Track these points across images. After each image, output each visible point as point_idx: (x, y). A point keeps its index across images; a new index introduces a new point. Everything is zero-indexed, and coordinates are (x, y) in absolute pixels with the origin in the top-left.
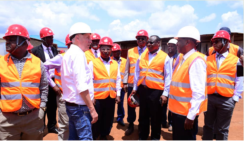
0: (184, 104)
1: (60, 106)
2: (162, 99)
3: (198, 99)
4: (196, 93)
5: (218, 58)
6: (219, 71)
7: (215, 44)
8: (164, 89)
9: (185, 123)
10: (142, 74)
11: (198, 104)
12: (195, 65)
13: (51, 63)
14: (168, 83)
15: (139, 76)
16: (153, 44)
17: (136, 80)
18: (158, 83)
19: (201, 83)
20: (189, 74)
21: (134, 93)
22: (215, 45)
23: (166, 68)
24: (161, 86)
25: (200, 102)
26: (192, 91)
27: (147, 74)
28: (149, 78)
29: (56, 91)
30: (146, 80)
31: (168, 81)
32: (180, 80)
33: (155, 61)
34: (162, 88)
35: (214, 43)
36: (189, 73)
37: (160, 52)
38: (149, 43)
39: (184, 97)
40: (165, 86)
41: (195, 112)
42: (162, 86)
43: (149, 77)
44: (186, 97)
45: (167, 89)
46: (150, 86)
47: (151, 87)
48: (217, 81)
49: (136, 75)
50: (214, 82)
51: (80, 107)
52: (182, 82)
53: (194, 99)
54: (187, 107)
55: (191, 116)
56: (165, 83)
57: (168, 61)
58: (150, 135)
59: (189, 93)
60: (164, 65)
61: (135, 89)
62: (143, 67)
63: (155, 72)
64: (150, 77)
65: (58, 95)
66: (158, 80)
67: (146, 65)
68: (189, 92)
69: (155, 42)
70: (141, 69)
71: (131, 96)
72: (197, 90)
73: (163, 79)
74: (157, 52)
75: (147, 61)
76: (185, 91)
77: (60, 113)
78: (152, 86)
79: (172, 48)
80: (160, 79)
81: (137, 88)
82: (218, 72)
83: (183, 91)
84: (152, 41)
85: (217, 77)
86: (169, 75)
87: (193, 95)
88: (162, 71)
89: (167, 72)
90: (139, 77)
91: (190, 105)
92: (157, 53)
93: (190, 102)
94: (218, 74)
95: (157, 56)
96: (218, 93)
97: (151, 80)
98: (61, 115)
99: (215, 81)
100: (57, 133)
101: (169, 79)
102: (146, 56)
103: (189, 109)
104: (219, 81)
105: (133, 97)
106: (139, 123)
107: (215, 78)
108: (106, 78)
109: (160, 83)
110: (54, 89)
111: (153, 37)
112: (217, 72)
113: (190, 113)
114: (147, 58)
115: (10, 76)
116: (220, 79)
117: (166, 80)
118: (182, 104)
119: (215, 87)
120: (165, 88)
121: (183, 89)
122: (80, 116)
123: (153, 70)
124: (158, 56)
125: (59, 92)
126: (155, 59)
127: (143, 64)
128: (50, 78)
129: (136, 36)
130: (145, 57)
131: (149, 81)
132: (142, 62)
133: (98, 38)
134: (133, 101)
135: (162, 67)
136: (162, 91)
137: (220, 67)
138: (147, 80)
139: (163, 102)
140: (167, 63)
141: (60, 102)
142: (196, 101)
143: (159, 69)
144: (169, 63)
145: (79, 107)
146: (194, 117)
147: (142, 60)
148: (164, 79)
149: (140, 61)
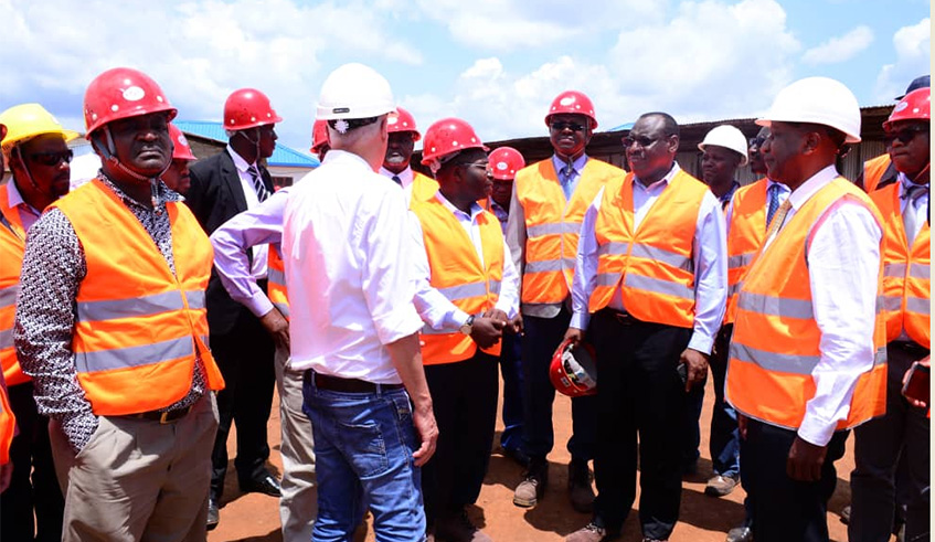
0: (791, 384)
1: (288, 390)
2: (686, 362)
3: (843, 363)
4: (836, 338)
5: (911, 201)
6: (913, 250)
7: (898, 146)
8: (695, 322)
9: (791, 455)
10: (609, 267)
11: (844, 383)
12: (835, 230)
13: (256, 223)
14: (710, 299)
15: (594, 273)
16: (649, 147)
17: (581, 289)
18: (671, 299)
19: (859, 301)
20: (807, 264)
21: (573, 339)
22: (899, 150)
23: (703, 240)
24: (683, 313)
25: (854, 377)
26: (820, 333)
27: (630, 263)
28: (636, 282)
29: (275, 329)
30: (626, 289)
31: (714, 291)
32: (773, 288)
33: (659, 213)
34: (687, 322)
35: (896, 142)
36: (809, 259)
37: (677, 176)
38: (636, 143)
39: (789, 356)
40: (701, 312)
41: (830, 414)
42: (688, 314)
43: (638, 278)
44: (798, 353)
45: (708, 324)
46: (638, 312)
47: (646, 314)
48: (907, 289)
49: (584, 268)
50: (897, 296)
51: (383, 394)
52: (780, 295)
53: (830, 361)
54: (801, 396)
55: (813, 431)
56: (701, 301)
57: (709, 215)
58: (636, 505)
59: (810, 340)
60: (695, 230)
61: (577, 323)
62: (613, 238)
63: (660, 259)
64: (643, 276)
65: (280, 347)
66: (673, 289)
67: (624, 230)
68: (808, 335)
69: (660, 140)
70: (603, 244)
71: (565, 350)
72: (839, 326)
73: (690, 282)
74: (666, 178)
75: (626, 214)
76: (790, 331)
77: (289, 415)
78: (649, 313)
79: (719, 164)
80: (681, 285)
81: (586, 321)
82: (909, 254)
83: (784, 329)
84: (647, 132)
85: (908, 276)
86: (715, 268)
87: (825, 345)
88: (687, 253)
89: (707, 257)
90: (595, 276)
91: (811, 385)
92: (665, 181)
93: (814, 373)
94: (910, 262)
95: (666, 192)
96: (915, 339)
97: (644, 291)
98: (293, 427)
99: (899, 291)
100: (277, 493)
101: (715, 284)
102: (623, 192)
103: (809, 402)
104: (915, 290)
105: (570, 355)
106: (570, 454)
107: (899, 282)
108: (477, 277)
109: (678, 301)
110: (265, 321)
111: (651, 120)
112: (905, 254)
113: (809, 416)
114: (626, 202)
115: (142, 273)
116: (919, 286)
117: (701, 289)
118: (783, 381)
119: (899, 316)
120: (700, 320)
121: (784, 321)
122: (382, 427)
123: (653, 250)
124: (671, 194)
125: (284, 333)
126: (659, 208)
127: (612, 226)
128: (252, 280)
129: (547, 113)
130: (620, 198)
131: (637, 294)
132: (607, 216)
133: (405, 124)
134: (571, 371)
135: (689, 236)
136: (686, 334)
137: (919, 236)
138: (629, 288)
139: (692, 375)
140: (708, 219)
141: (289, 372)
142: (835, 370)
143: (677, 245)
144: (713, 223)
145: (379, 392)
146: (826, 433)
147: (605, 207)
148: (694, 286)
149: (600, 214)
